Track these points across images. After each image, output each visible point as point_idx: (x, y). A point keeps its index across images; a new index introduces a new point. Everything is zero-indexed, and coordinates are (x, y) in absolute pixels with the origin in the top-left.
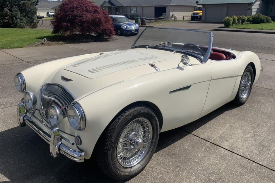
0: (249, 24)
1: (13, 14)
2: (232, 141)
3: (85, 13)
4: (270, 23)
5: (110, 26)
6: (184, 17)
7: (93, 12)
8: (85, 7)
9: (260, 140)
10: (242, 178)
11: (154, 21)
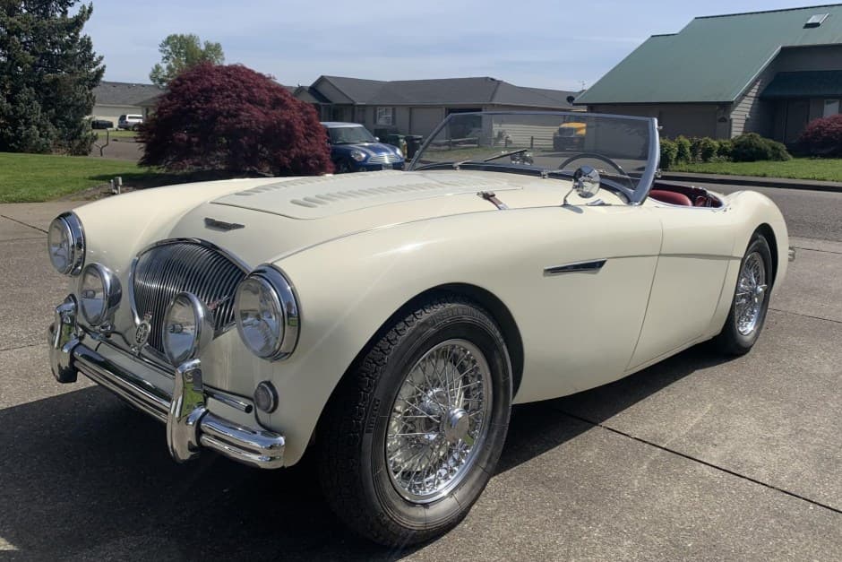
0: (726, 163)
1: (17, 112)
2: (730, 446)
3: (245, 107)
4: (783, 160)
5: (320, 148)
6: (532, 138)
7: (269, 106)
8: (248, 88)
9: (815, 444)
10: (781, 543)
11: (447, 147)
